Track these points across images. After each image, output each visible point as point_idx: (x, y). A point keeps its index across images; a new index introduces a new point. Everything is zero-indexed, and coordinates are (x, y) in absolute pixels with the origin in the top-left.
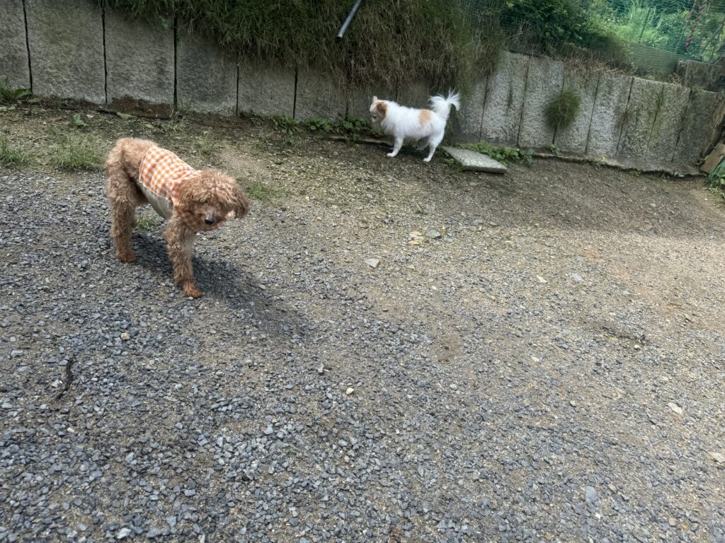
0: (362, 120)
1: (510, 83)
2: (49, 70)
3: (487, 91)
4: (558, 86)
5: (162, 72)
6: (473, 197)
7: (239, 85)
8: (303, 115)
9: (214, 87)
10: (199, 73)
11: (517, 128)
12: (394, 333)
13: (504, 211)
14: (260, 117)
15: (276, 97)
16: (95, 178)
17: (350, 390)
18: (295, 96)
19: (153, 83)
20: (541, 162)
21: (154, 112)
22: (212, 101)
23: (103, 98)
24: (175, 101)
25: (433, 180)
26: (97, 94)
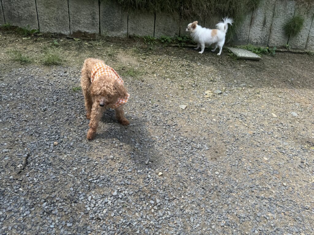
0: (187, 36)
1: (265, 14)
2: (46, 20)
3: (252, 19)
4: (292, 14)
5: (94, 18)
6: (242, 72)
7: (129, 23)
8: (158, 35)
9: (117, 24)
10: (110, 18)
11: (268, 37)
12: (189, 143)
13: (258, 79)
14: (138, 37)
15: (146, 27)
16: (58, 68)
17: (160, 173)
18: (155, 26)
19: (90, 24)
20: (280, 54)
21: (91, 37)
22: (116, 31)
23: (69, 32)
24: (100, 32)
25: (221, 64)
26: (66, 30)
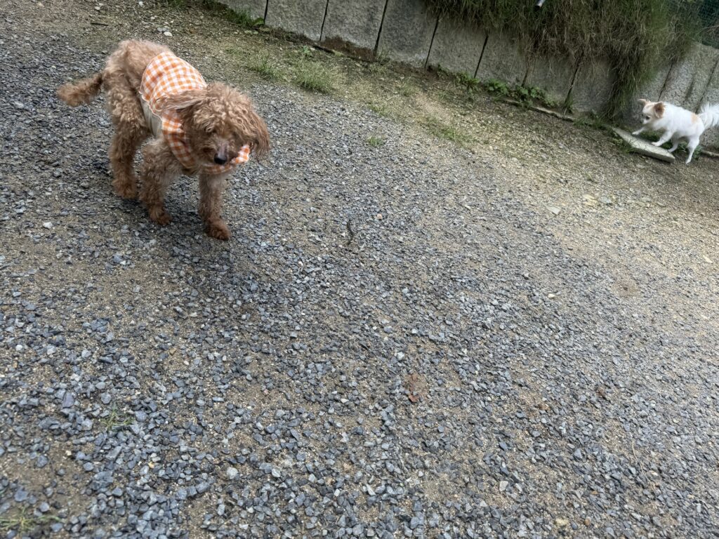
0: (538, 88)
1: (694, 75)
2: (282, 5)
3: (667, 81)
5: (371, 19)
6: (641, 178)
7: (434, 40)
8: (484, 76)
9: (412, 39)
10: (402, 24)
12: (580, 267)
13: (671, 196)
14: (444, 72)
15: (464, 56)
17: (551, 295)
18: (481, 57)
19: (362, 28)
20: (706, 160)
21: (357, 55)
22: (407, 52)
23: (319, 35)
24: (376, 47)
25: (601, 155)
26: (315, 32)
